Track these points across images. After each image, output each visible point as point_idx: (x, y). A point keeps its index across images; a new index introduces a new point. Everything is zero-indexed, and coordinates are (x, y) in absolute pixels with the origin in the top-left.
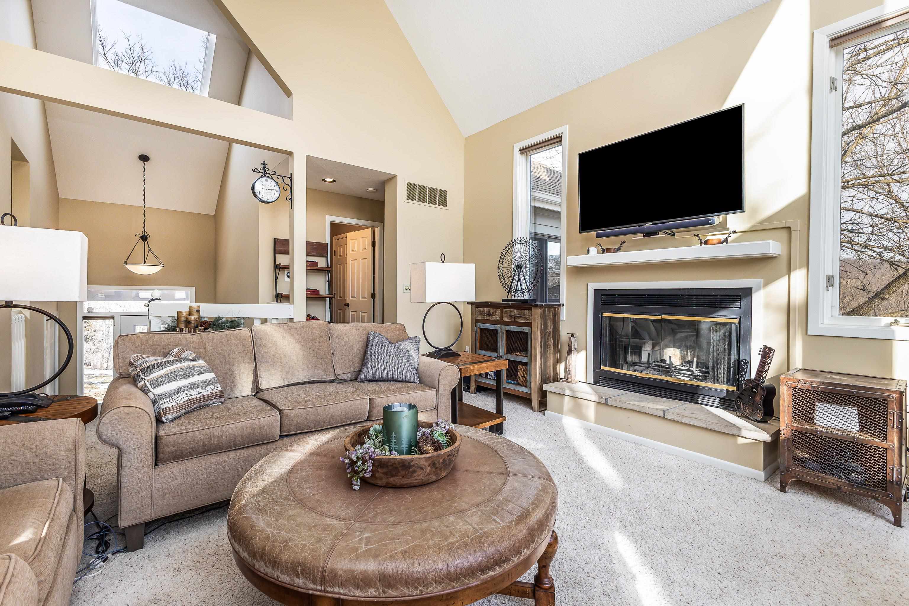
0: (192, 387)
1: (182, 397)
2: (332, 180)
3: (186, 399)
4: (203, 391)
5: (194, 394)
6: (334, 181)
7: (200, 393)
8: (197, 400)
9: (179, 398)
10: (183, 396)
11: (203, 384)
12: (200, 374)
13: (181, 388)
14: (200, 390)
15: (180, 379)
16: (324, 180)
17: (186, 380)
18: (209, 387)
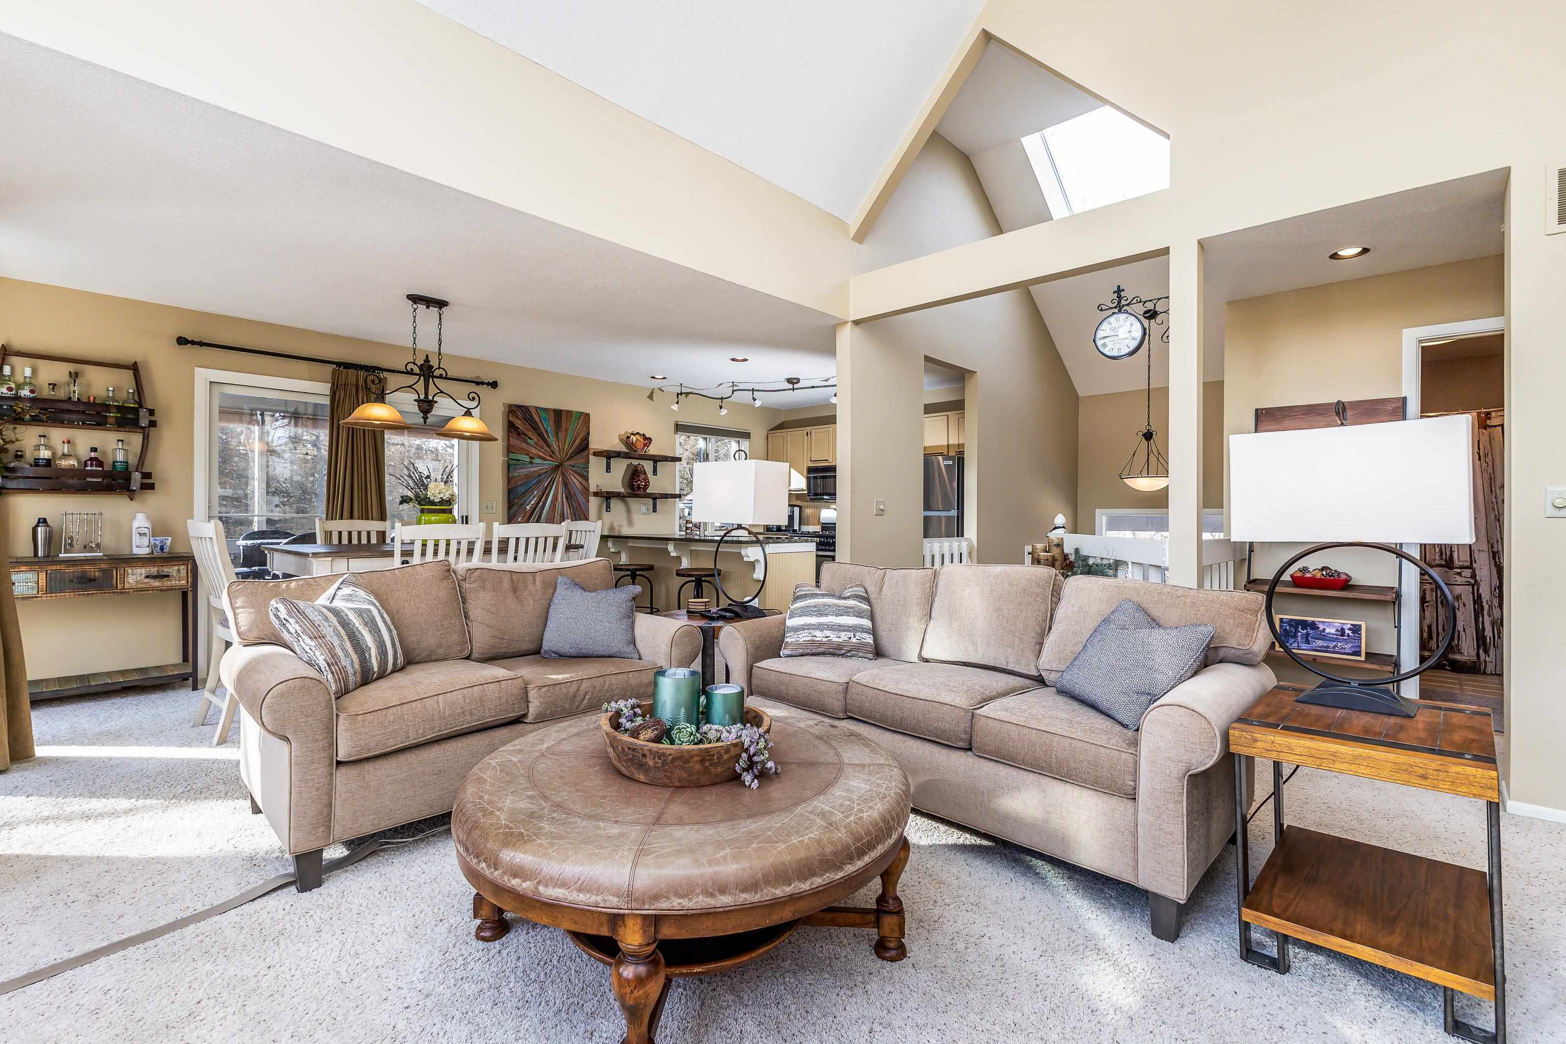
0: (820, 627)
1: (804, 635)
2: (1358, 250)
3: (809, 639)
4: (832, 636)
5: (819, 635)
6: (1365, 251)
7: (827, 637)
8: (821, 644)
9: (801, 636)
10: (806, 634)
11: (836, 627)
12: (837, 615)
13: (809, 625)
14: (828, 633)
15: (811, 615)
16: (1334, 256)
17: (817, 618)
18: (843, 634)
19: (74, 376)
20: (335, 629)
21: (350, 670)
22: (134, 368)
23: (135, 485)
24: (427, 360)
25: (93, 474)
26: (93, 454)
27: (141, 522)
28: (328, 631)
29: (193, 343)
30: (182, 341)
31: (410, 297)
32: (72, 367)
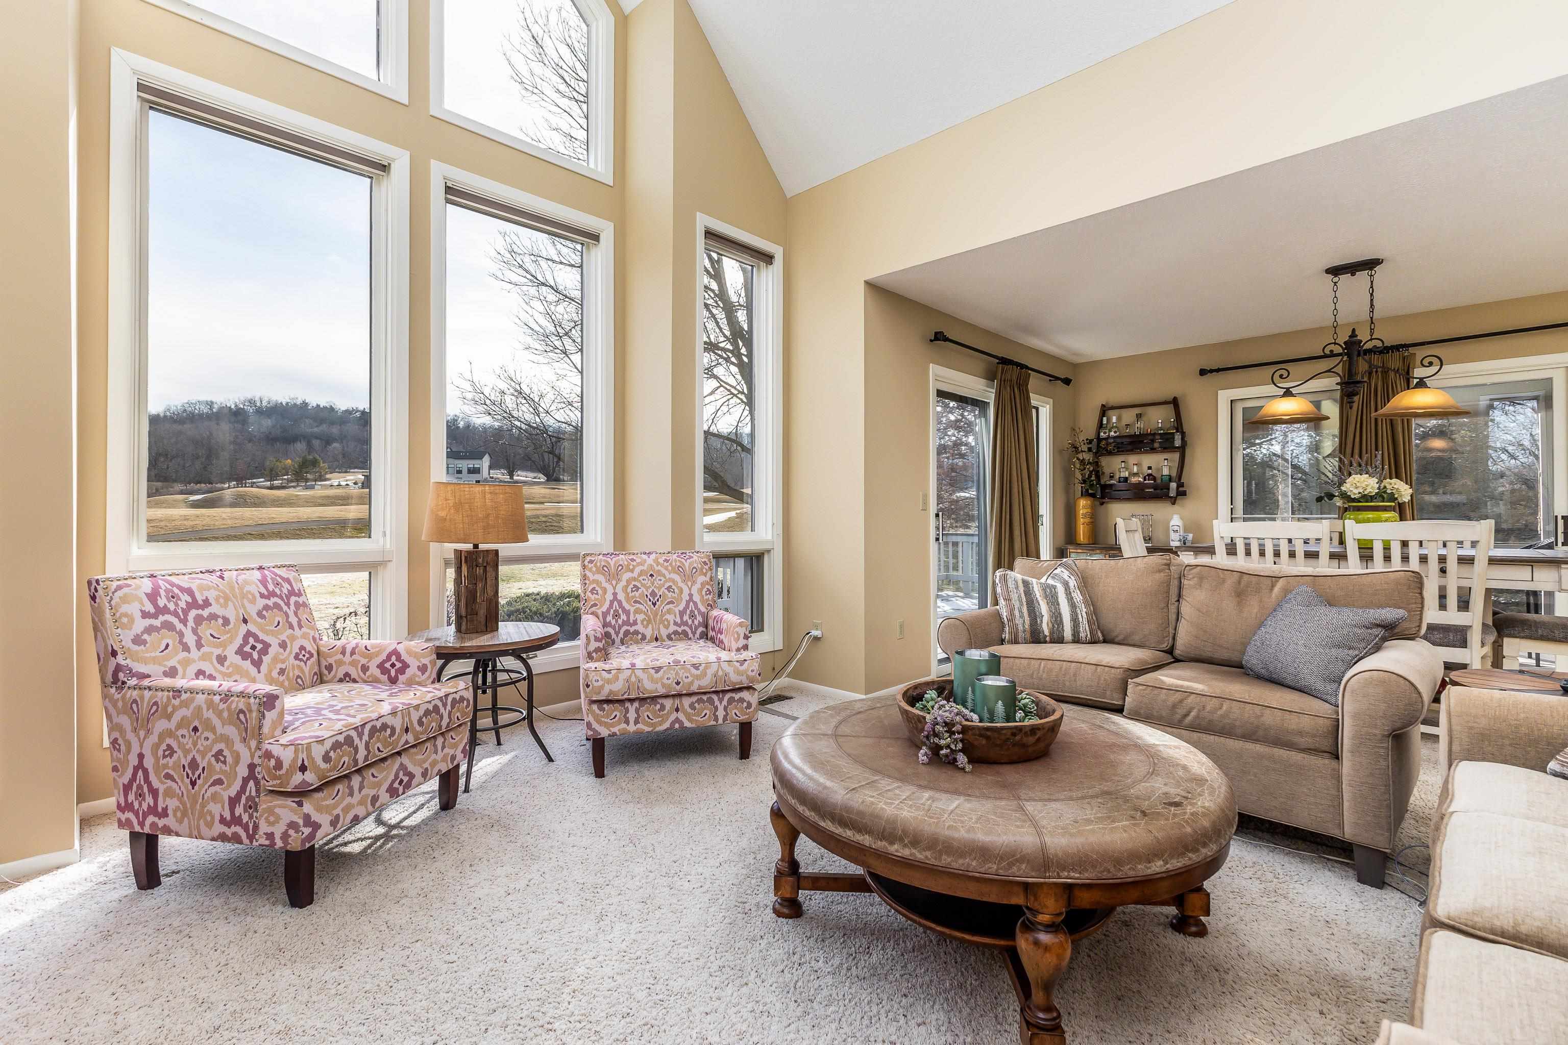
19: (1139, 416)
20: (1019, 597)
21: (1020, 628)
22: (1175, 402)
23: (1172, 493)
24: (1353, 334)
25: (1148, 486)
26: (1150, 471)
27: (1176, 521)
28: (1014, 596)
29: (1211, 371)
30: (1203, 372)
31: (1329, 271)
32: (1137, 411)
